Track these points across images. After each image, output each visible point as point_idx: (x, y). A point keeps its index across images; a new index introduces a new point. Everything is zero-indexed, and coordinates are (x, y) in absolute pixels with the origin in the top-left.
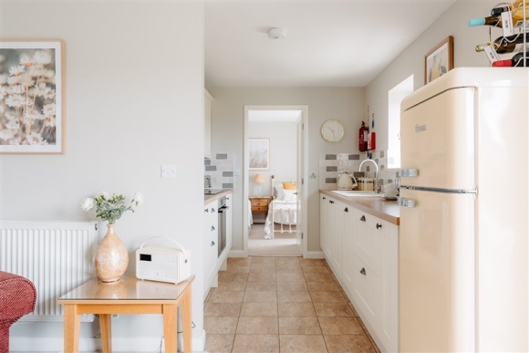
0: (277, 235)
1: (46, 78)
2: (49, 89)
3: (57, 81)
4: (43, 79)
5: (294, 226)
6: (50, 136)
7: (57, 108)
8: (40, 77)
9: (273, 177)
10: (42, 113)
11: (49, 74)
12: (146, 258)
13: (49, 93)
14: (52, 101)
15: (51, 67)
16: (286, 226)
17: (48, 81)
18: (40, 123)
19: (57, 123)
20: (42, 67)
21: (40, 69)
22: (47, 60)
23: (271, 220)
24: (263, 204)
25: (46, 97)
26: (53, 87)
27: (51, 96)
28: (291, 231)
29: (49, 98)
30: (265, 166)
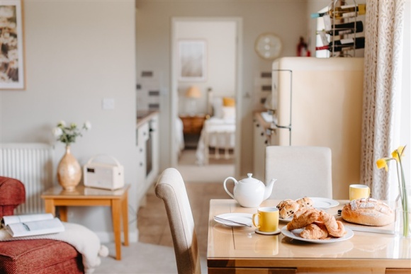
0: (212, 161)
1: (9, 29)
2: (12, 38)
3: (19, 31)
4: (7, 30)
5: (231, 151)
6: (14, 75)
7: (19, 53)
8: (5, 28)
9: (210, 90)
10: (7, 57)
11: (12, 25)
12: (91, 170)
13: (12, 41)
14: (15, 47)
15: (13, 20)
16: (222, 151)
17: (11, 31)
18: (6, 65)
19: (19, 65)
20: (6, 20)
21: (4, 22)
22: (10, 15)
23: (204, 142)
24: (197, 124)
25: (10, 44)
26: (15, 36)
27: (14, 44)
28: (227, 156)
29: (12, 46)
30: (200, 75)
